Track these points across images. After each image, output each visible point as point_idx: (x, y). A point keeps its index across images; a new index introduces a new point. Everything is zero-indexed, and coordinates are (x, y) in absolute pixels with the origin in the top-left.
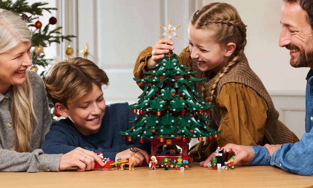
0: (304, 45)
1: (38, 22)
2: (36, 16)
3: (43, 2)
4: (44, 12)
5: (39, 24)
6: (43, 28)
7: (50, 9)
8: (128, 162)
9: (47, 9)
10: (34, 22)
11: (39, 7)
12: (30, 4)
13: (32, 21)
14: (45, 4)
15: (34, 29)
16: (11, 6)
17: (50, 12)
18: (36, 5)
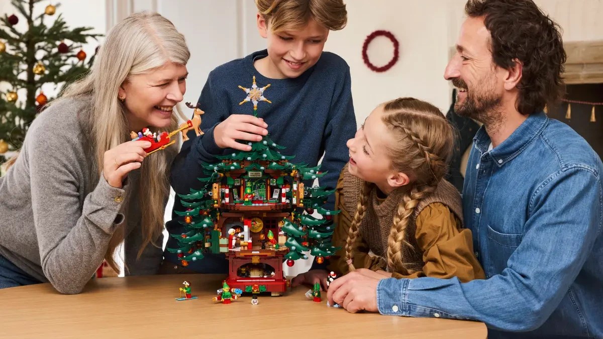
0: (475, 83)
1: (81, 52)
2: (79, 44)
3: (87, 27)
4: (88, 39)
5: (82, 55)
6: (87, 60)
7: (96, 35)
8: (192, 126)
9: (93, 36)
10: (76, 51)
11: (83, 33)
12: (71, 29)
13: (74, 50)
14: (90, 29)
15: (76, 60)
16: (46, 32)
17: (96, 39)
18: (78, 31)
